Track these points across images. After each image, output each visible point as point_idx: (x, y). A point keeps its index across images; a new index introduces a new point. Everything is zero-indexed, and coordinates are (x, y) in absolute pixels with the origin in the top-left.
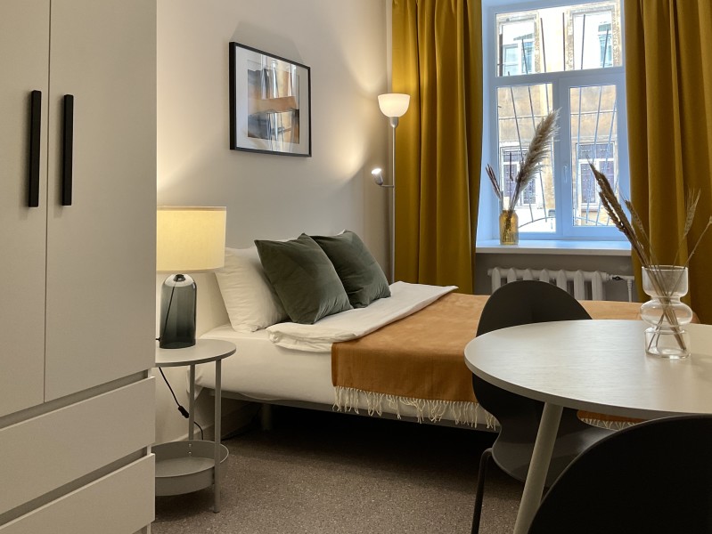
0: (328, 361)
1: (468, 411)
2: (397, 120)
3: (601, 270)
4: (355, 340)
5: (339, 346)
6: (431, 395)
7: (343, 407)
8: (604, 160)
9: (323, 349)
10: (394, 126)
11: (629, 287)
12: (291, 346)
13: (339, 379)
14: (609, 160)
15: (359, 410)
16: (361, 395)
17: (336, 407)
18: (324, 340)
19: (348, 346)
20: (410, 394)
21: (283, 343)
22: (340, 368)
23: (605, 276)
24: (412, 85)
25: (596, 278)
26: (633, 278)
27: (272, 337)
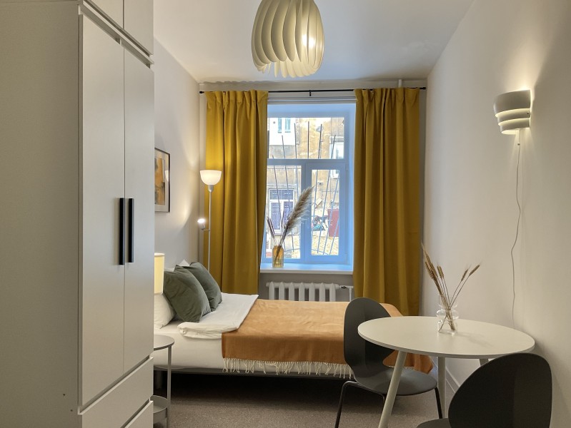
0: (220, 343)
1: (305, 366)
2: (213, 187)
3: (334, 283)
4: (235, 331)
5: (225, 335)
6: (284, 359)
7: (229, 370)
8: (287, 200)
9: (217, 337)
10: (210, 191)
11: (350, 292)
12: (194, 336)
13: (226, 354)
14: (291, 200)
15: (240, 371)
16: (241, 362)
17: (225, 370)
18: (216, 332)
19: (232, 334)
20: (271, 360)
21: (188, 335)
22: (227, 348)
23: (337, 286)
24: (220, 164)
25: (332, 288)
26: (352, 287)
27: (182, 331)
